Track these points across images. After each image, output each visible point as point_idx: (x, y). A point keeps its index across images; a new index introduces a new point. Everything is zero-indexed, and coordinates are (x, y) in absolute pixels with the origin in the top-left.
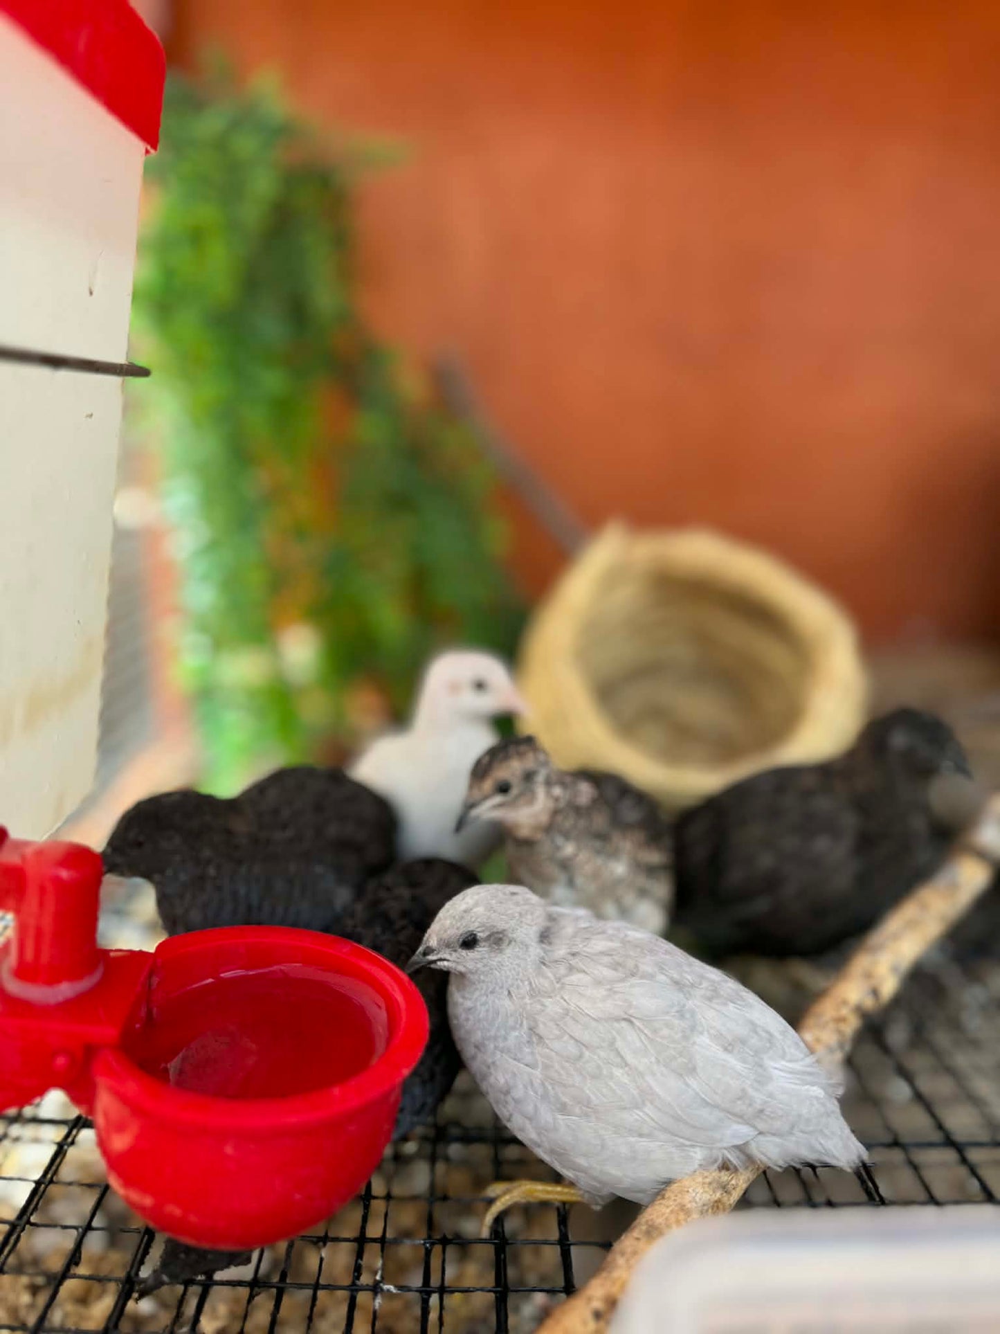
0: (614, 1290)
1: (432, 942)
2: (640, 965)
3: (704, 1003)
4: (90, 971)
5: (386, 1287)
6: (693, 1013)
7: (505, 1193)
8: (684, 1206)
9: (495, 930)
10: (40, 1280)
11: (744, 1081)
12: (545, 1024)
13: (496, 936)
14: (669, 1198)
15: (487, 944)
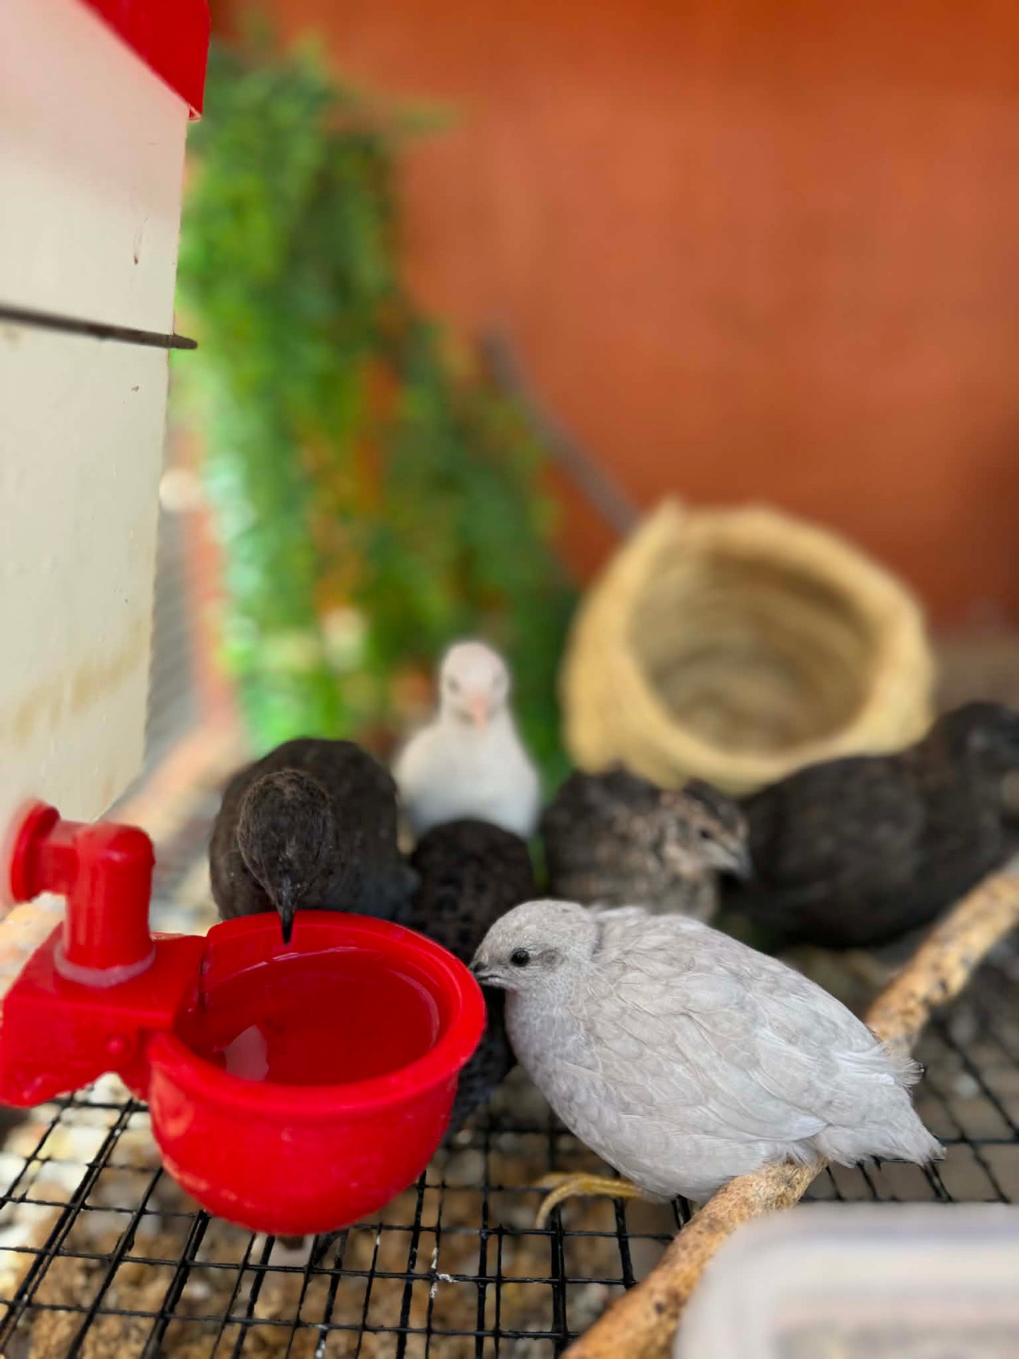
0: (678, 1284)
1: (483, 958)
2: (695, 957)
3: (765, 995)
4: (142, 957)
5: (441, 1276)
6: (754, 1007)
7: (562, 1184)
8: (747, 1200)
9: (547, 948)
10: (94, 1263)
11: (810, 1073)
12: (603, 1024)
13: (549, 954)
14: (732, 1192)
15: (539, 962)
